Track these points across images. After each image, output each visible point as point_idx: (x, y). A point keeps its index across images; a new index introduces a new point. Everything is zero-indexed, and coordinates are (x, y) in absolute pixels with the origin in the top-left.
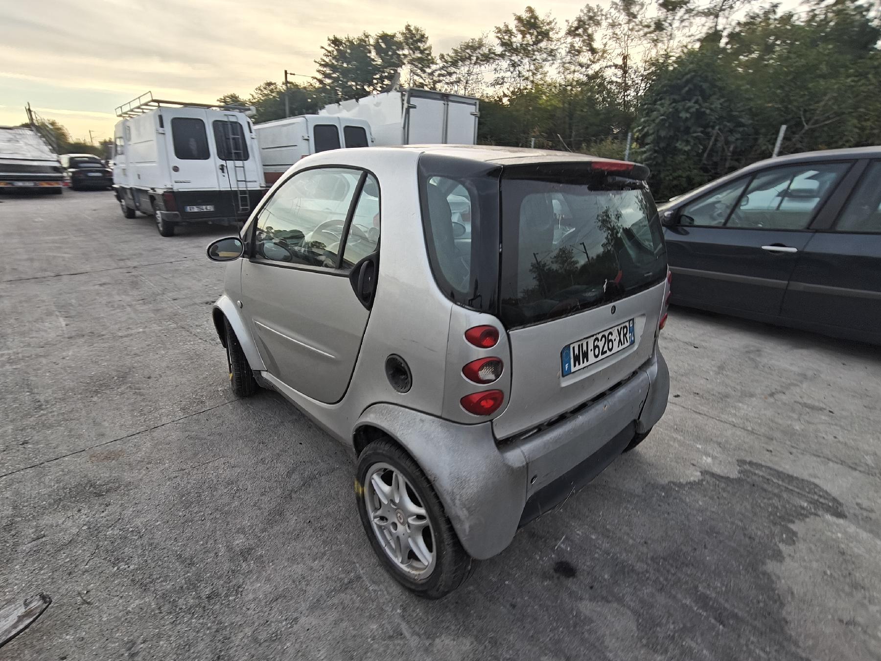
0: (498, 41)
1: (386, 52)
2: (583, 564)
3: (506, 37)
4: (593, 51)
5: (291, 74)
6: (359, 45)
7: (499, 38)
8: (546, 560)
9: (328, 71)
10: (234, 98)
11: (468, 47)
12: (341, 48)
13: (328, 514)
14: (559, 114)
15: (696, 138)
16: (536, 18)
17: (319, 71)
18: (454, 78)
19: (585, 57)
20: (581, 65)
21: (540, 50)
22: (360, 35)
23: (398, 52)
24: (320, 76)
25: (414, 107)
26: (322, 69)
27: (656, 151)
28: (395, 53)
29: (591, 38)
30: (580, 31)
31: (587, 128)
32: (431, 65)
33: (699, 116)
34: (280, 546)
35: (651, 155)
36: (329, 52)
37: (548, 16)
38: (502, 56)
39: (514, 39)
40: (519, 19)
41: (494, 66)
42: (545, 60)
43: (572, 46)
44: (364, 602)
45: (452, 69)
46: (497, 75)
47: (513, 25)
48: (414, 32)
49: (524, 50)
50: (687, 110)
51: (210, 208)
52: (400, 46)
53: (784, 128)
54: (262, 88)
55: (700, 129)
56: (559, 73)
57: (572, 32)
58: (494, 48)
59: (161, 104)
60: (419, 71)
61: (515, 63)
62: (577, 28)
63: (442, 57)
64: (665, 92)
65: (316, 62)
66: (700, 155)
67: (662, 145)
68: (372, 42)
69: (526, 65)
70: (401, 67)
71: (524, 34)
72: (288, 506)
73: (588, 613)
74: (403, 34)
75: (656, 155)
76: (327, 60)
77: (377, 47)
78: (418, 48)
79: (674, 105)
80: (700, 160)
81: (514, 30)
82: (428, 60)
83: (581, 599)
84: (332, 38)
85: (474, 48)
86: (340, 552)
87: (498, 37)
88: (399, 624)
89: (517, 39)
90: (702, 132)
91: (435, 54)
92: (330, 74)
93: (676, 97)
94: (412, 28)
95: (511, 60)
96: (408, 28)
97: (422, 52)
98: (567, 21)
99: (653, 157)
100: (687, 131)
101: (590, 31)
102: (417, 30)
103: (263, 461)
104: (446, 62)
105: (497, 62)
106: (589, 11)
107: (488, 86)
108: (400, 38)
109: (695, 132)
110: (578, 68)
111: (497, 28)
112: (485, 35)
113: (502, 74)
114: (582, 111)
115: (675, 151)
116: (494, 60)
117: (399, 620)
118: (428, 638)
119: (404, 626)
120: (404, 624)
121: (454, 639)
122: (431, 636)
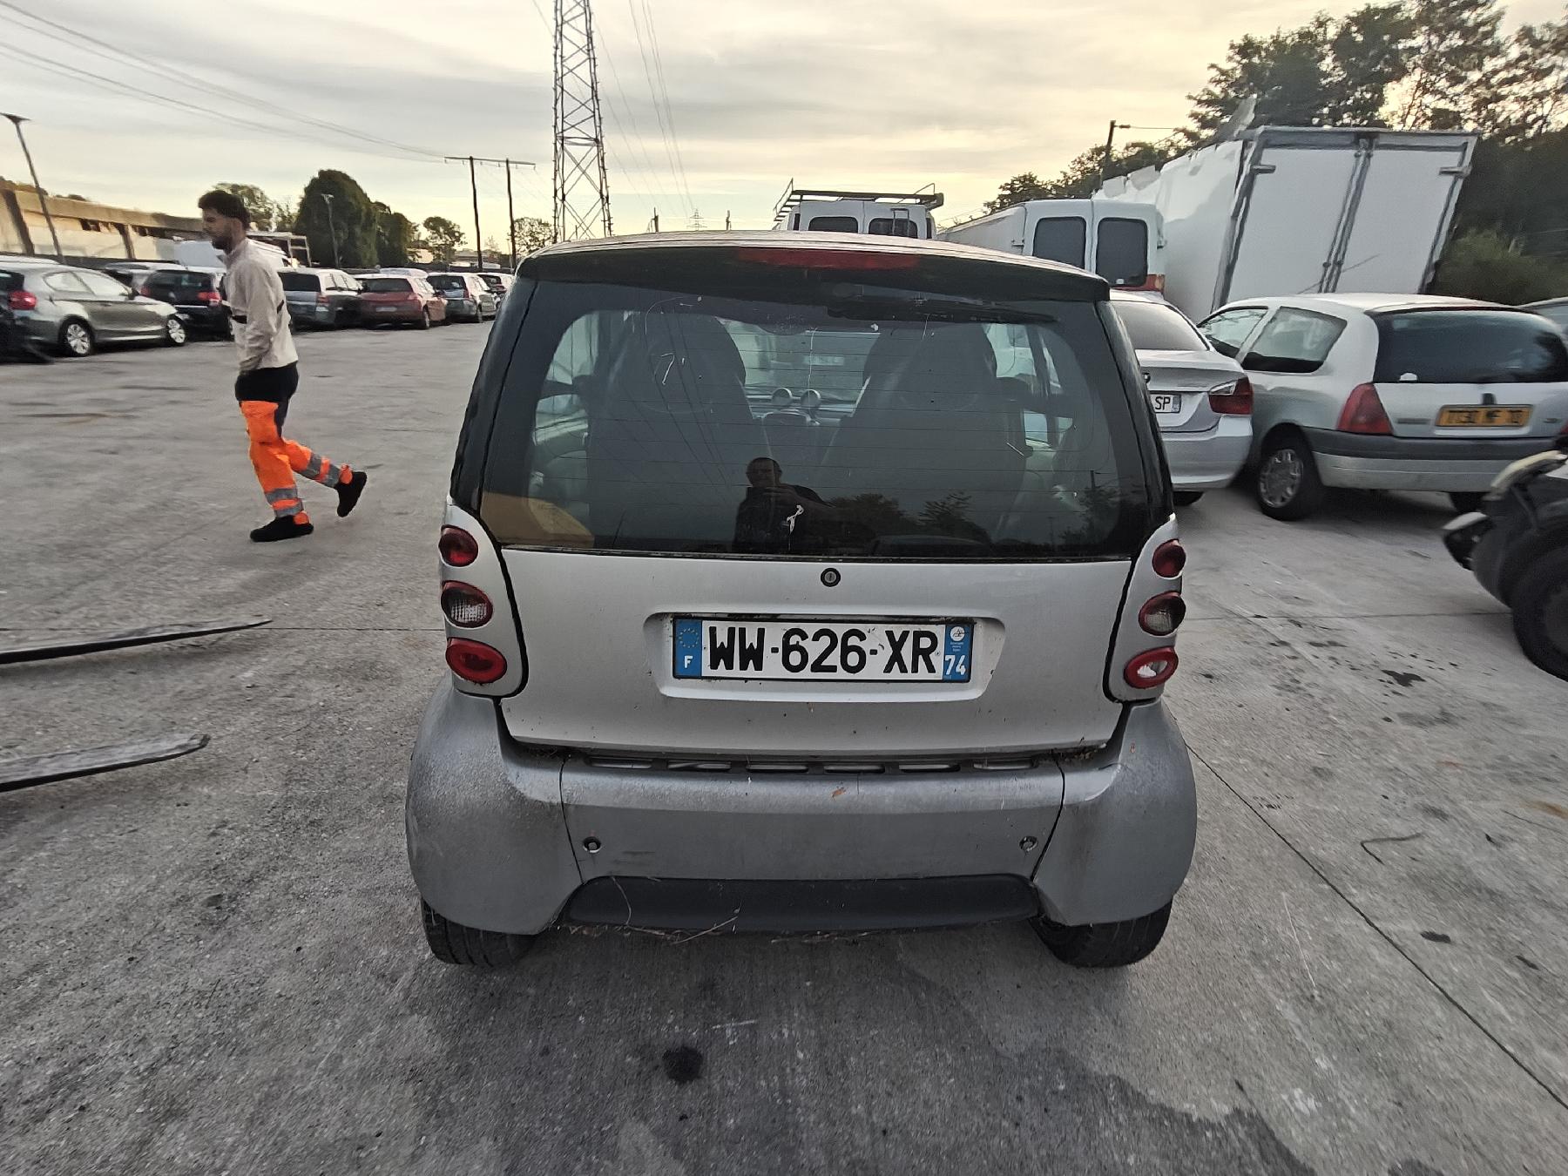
1: (1360, 51)
2: (721, 1076)
5: (1122, 127)
6: (1296, 47)
8: (673, 1030)
9: (1212, 112)
10: (1028, 181)
12: (1256, 60)
17: (1194, 115)
22: (1307, 23)
23: (1395, 46)
24: (1193, 126)
25: (1271, 170)
26: (1203, 110)
28: (1385, 50)
36: (1223, 73)
51: (838, 360)
52: (1405, 30)
54: (1084, 159)
59: (805, 197)
65: (1190, 97)
68: (1332, 32)
70: (1395, 79)
73: (624, 1143)
76: (1217, 90)
77: (1342, 43)
83: (645, 1119)
84: (1239, 41)
91: (1506, 31)
92: (1215, 119)
97: (1467, 33)
104: (1536, 44)
117: (411, 964)
118: (411, 1007)
119: (406, 977)
120: (411, 973)
121: (430, 1031)
122: (414, 1007)
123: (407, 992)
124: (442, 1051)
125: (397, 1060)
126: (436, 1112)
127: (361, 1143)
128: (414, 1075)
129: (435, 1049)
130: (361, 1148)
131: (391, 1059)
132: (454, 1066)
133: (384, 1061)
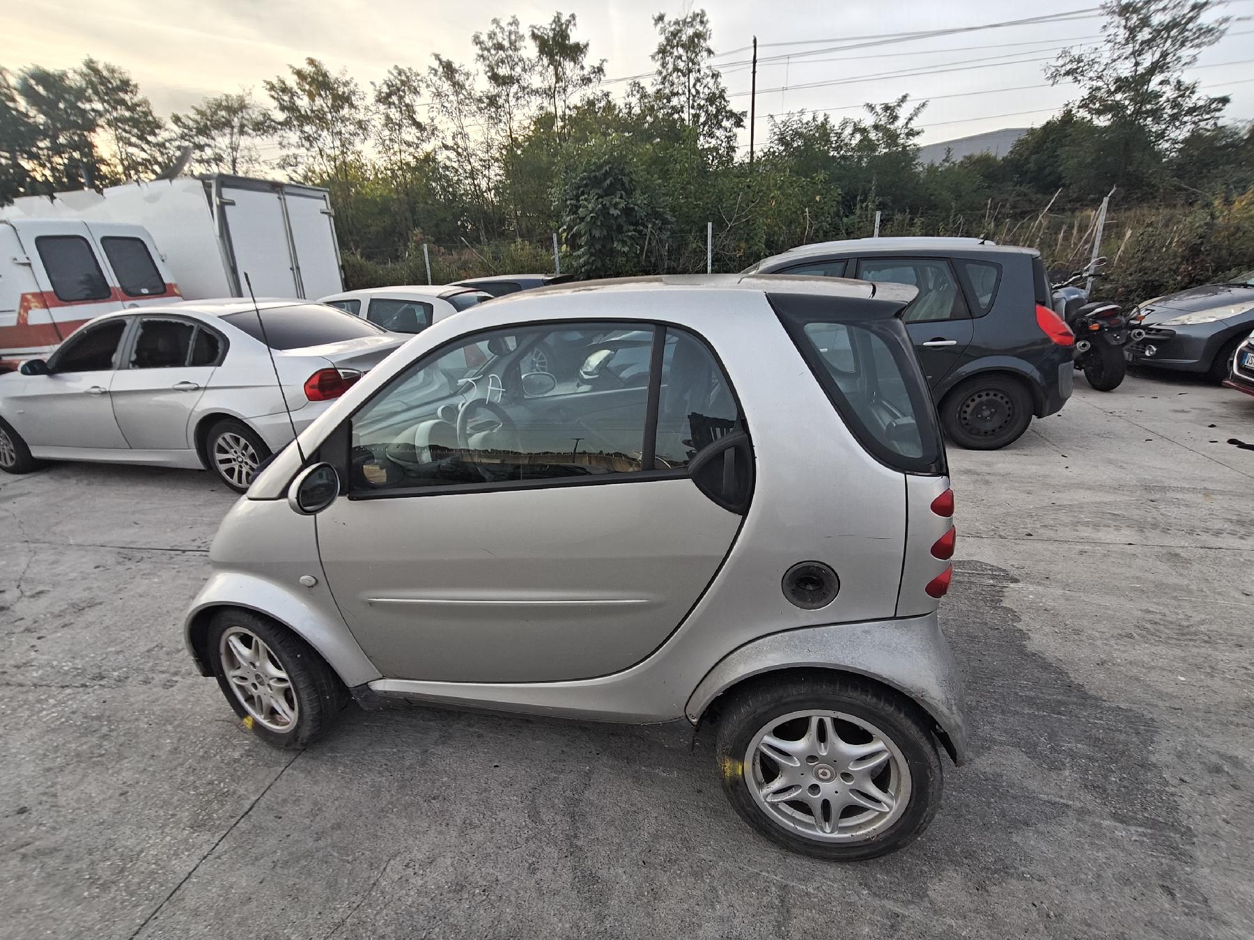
0: (276, 104)
1: (51, 103)
3: (286, 98)
4: (419, 126)
7: (277, 99)
11: (219, 106)
13: (656, 837)
14: (394, 207)
15: (631, 237)
16: (325, 75)
18: (208, 153)
19: (410, 134)
20: (409, 144)
21: (344, 119)
23: (80, 104)
25: (233, 203)
27: (592, 255)
28: (74, 106)
29: (410, 110)
30: (394, 99)
31: (437, 225)
32: (157, 131)
33: (628, 211)
34: (647, 921)
35: (588, 259)
37: (343, 75)
38: (286, 124)
39: (298, 102)
40: (299, 73)
41: (276, 138)
42: (355, 134)
43: (388, 117)
44: (824, 912)
45: (202, 140)
46: (285, 152)
47: (292, 81)
48: (105, 73)
49: (318, 118)
50: (616, 206)
52: (80, 94)
53: (710, 225)
55: (632, 228)
56: (379, 152)
57: (384, 99)
58: (270, 113)
60: (134, 140)
61: (310, 135)
62: (389, 95)
63: (177, 120)
64: (586, 186)
66: (638, 256)
67: (598, 247)
68: (13, 82)
69: (327, 140)
70: (94, 131)
71: (311, 96)
72: (590, 863)
74: (82, 75)
75: (593, 258)
77: (27, 92)
78: (123, 102)
79: (600, 200)
80: (639, 262)
81: (296, 88)
82: (148, 123)
85: (232, 110)
86: (727, 873)
87: (273, 97)
88: (883, 907)
89: (303, 103)
90: (635, 231)
91: (161, 114)
93: (600, 191)
94: (100, 67)
95: (302, 132)
96: (90, 64)
98: (372, 83)
99: (591, 261)
100: (620, 229)
101: (407, 100)
102: (113, 71)
103: (467, 825)
104: (187, 127)
105: (280, 133)
106: (400, 74)
107: (274, 168)
108: (74, 80)
109: (629, 231)
110: (404, 147)
111: (268, 83)
112: (247, 91)
113: (293, 151)
114: (426, 203)
115: (613, 253)
116: (275, 130)
117: (877, 902)
118: (922, 898)
119: (889, 905)
120: (885, 902)
121: (940, 880)
122: (921, 895)
123: (907, 903)
124: (956, 870)
125: (972, 902)
126: (1004, 870)
127: (1045, 916)
128: (981, 887)
129: (955, 875)
130: (1048, 915)
131: (972, 907)
132: (966, 861)
133: (976, 911)
